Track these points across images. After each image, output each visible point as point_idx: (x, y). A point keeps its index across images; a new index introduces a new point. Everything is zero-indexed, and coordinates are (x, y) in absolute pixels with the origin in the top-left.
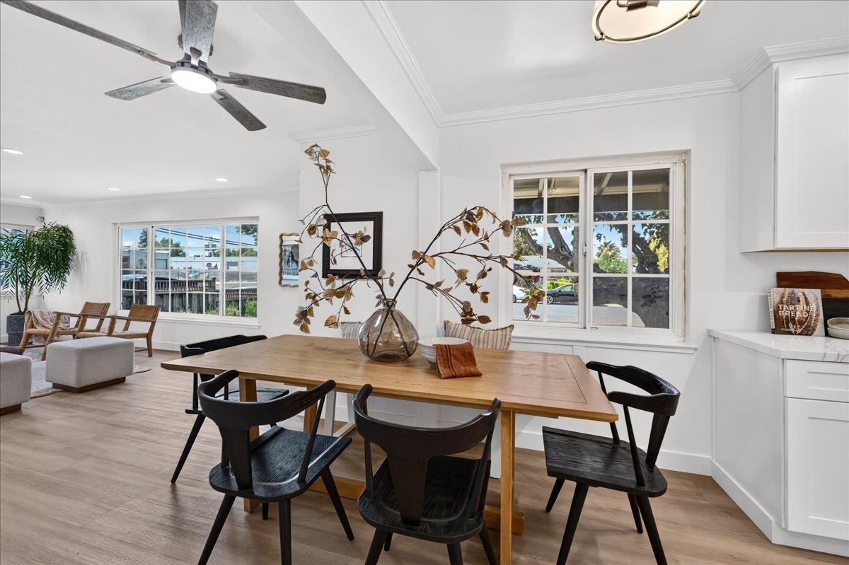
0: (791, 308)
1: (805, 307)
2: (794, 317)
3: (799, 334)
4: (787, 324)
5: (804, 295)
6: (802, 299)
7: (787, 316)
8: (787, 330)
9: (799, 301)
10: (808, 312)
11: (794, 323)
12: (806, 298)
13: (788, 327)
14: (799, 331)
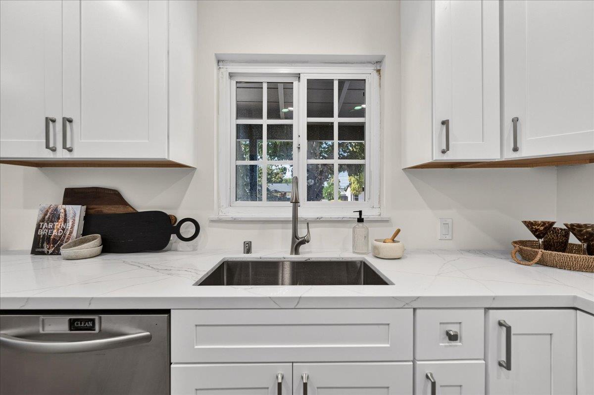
0: (50, 226)
1: (63, 224)
2: (50, 236)
3: (51, 254)
4: (43, 243)
5: (65, 211)
6: (62, 215)
7: (44, 235)
8: (40, 250)
9: (59, 218)
10: (63, 229)
11: (48, 243)
12: (66, 215)
13: (42, 247)
14: (50, 251)
